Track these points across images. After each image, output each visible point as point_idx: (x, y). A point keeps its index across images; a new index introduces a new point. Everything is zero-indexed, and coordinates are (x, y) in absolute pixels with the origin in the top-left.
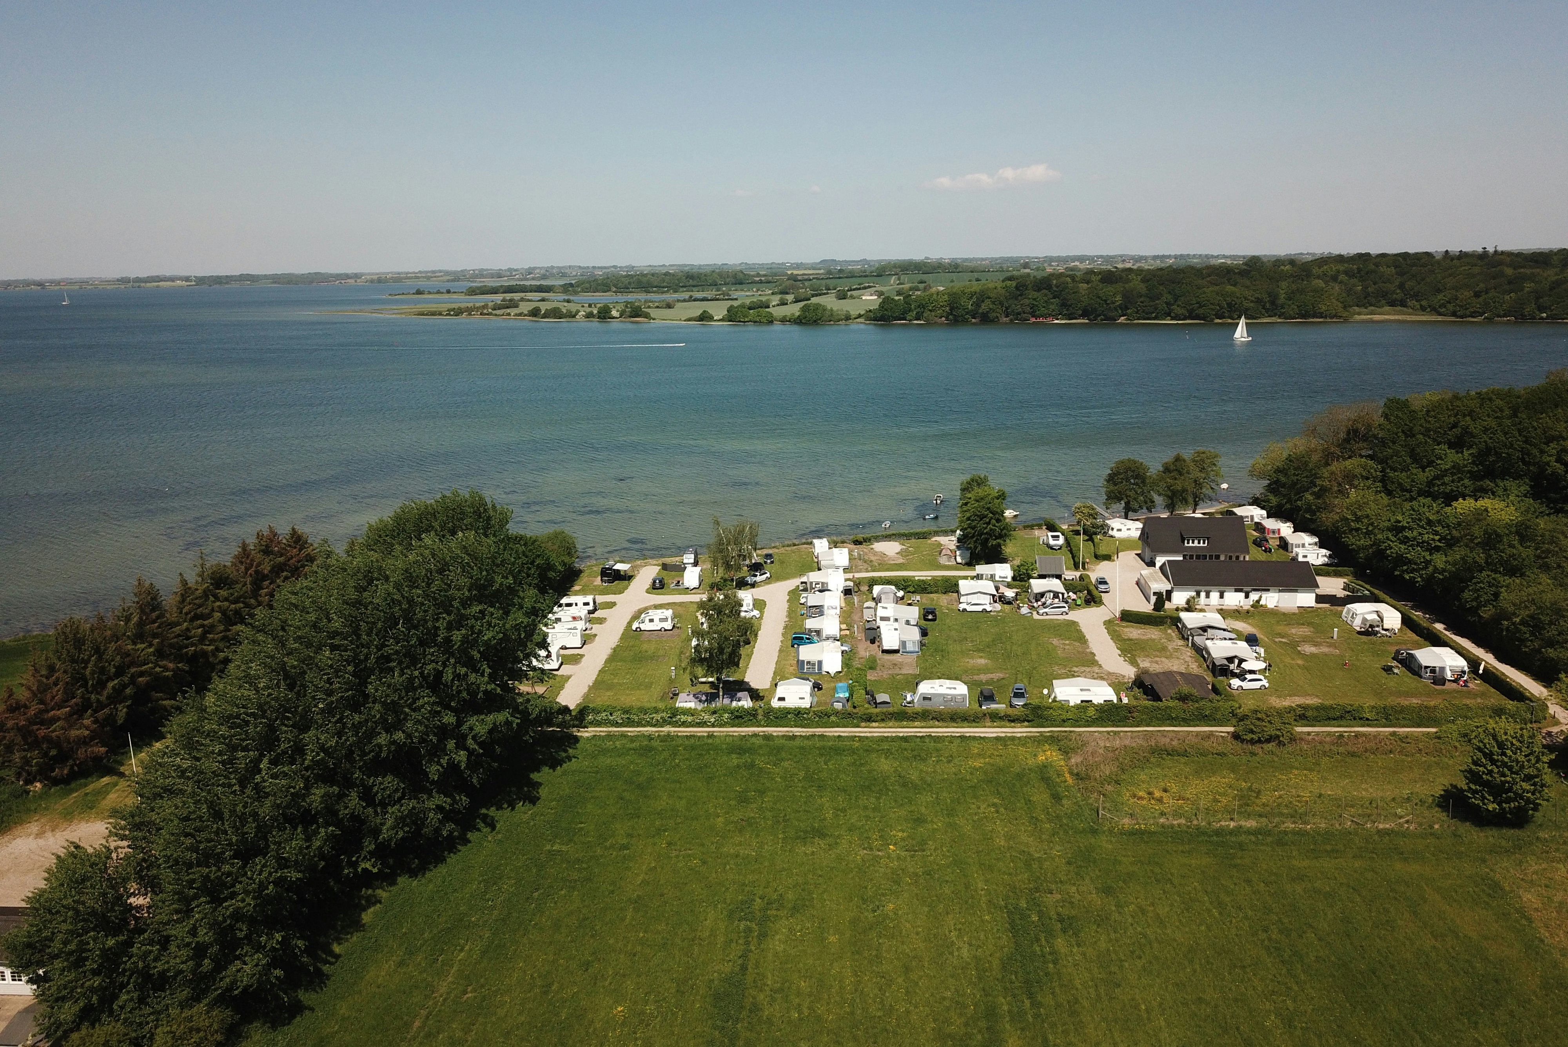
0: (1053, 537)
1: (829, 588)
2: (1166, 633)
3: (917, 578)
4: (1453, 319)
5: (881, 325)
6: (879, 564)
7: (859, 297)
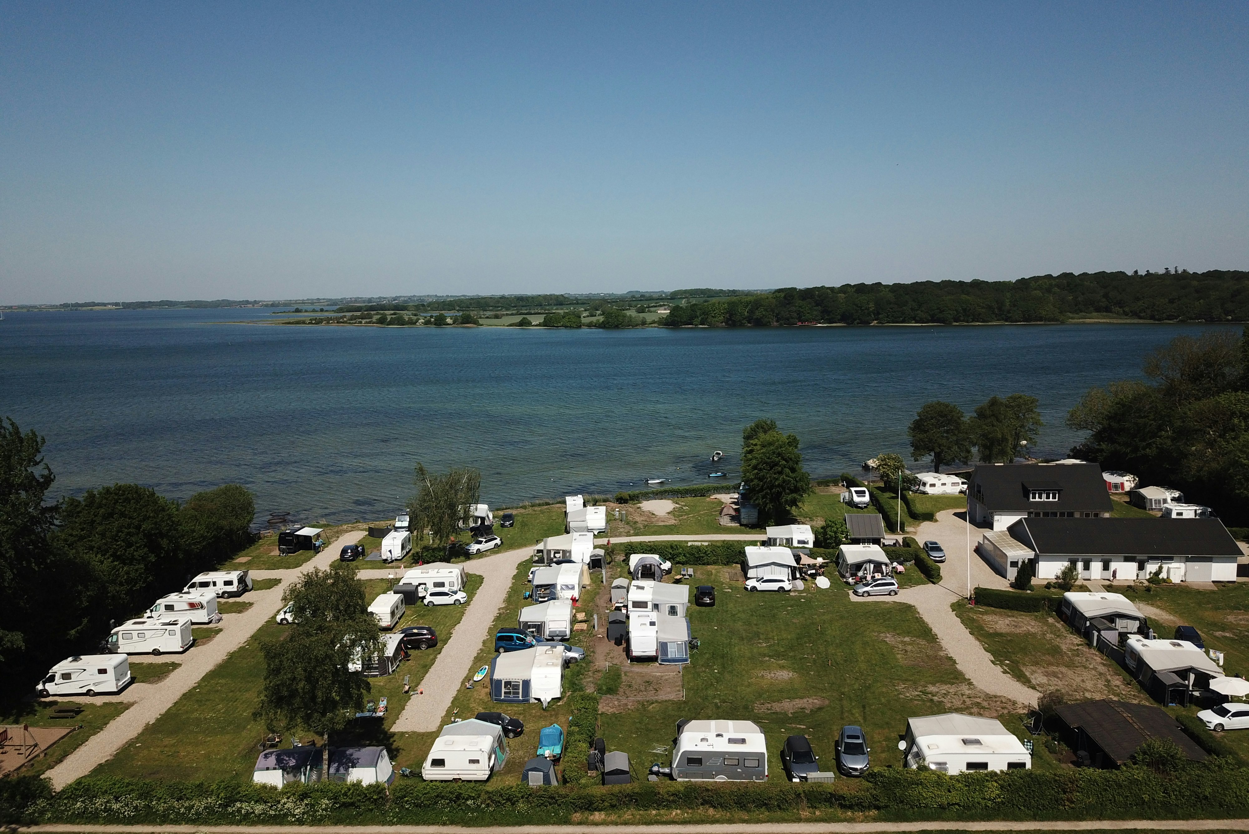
0: (856, 492)
1: (573, 559)
2: (1046, 623)
3: (690, 544)
4: (1152, 321)
5: (672, 328)
6: (645, 526)
7: (655, 312)
